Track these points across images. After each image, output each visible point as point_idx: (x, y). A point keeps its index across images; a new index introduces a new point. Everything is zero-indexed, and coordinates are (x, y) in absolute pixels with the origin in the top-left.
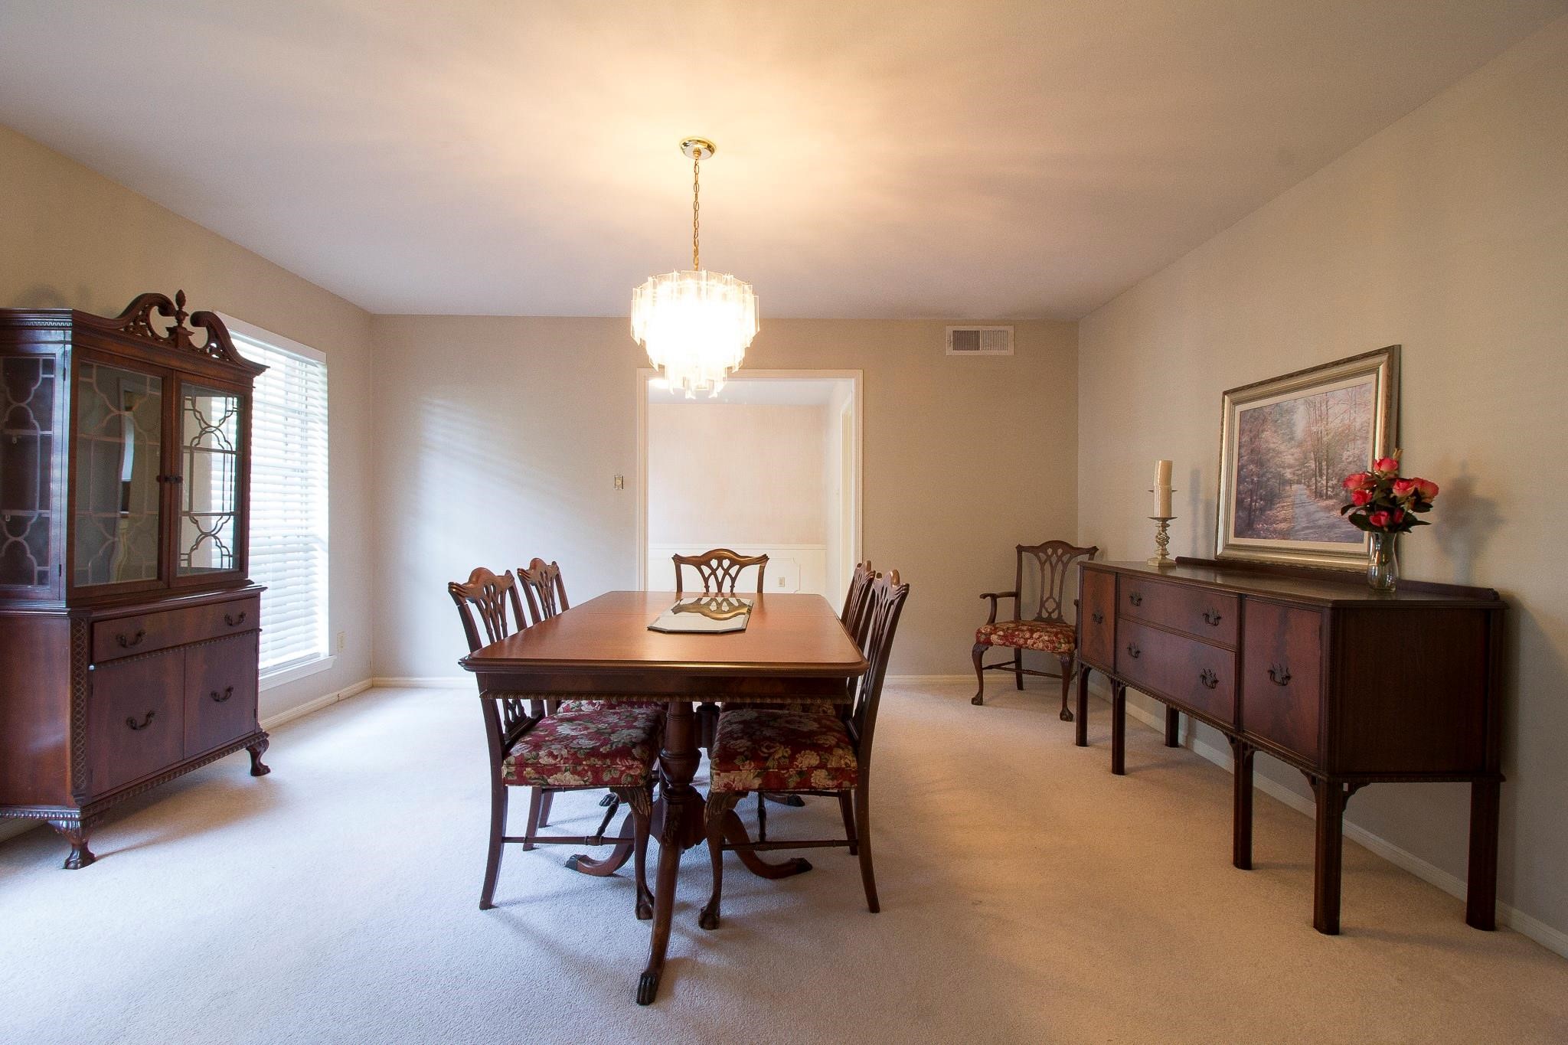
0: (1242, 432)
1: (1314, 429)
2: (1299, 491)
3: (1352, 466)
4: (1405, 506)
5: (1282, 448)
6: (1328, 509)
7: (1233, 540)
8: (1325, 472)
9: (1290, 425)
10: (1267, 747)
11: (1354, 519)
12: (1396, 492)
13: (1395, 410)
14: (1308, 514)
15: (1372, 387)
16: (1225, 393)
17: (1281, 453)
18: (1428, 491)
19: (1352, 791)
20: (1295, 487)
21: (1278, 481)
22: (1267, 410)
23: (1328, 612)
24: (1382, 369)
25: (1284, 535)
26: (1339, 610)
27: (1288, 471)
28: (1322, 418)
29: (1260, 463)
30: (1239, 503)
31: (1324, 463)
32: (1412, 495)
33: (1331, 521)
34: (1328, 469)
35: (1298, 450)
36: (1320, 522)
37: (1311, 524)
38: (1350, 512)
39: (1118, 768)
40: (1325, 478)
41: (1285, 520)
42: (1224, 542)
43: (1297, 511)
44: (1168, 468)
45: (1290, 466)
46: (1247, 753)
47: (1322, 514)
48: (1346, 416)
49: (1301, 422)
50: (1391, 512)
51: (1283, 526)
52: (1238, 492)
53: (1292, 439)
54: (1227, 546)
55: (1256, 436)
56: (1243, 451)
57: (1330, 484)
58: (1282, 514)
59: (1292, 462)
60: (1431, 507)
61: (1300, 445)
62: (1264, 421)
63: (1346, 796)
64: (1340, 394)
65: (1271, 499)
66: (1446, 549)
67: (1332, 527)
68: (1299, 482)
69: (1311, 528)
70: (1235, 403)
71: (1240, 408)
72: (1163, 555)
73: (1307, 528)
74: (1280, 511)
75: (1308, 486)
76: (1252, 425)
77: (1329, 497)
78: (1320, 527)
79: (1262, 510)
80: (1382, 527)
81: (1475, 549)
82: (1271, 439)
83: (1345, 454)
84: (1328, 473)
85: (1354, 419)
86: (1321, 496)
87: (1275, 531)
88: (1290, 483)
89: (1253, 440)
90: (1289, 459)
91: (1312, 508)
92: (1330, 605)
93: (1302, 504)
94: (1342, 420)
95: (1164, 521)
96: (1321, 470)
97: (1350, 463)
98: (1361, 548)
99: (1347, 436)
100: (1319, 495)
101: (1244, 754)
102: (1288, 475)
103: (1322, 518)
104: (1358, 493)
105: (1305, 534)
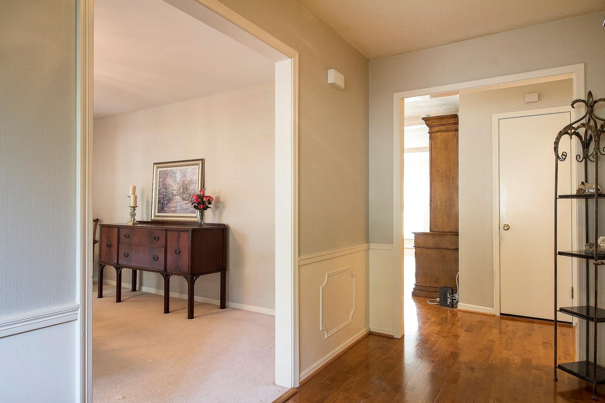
0: (160, 178)
1: (182, 179)
2: (178, 198)
3: (193, 191)
4: (206, 203)
5: (173, 184)
6: (187, 204)
7: (157, 214)
9: (175, 177)
10: (175, 274)
11: (195, 207)
12: (204, 200)
13: (203, 176)
14: (181, 205)
15: (197, 169)
16: (154, 164)
17: (172, 186)
18: (211, 199)
19: (196, 279)
20: (176, 197)
21: (172, 195)
22: (168, 171)
23: (190, 232)
24: (200, 165)
25: (174, 212)
26: (194, 231)
28: (184, 176)
29: (166, 189)
30: (159, 201)
31: (185, 190)
32: (208, 200)
33: (187, 207)
34: (186, 192)
36: (184, 208)
38: (193, 205)
39: (119, 300)
40: (185, 194)
41: (174, 207)
42: (154, 215)
43: (177, 204)
44: (134, 188)
45: (175, 190)
46: (168, 278)
48: (191, 176)
49: (178, 176)
50: (203, 205)
51: (173, 209)
52: (159, 198)
53: (176, 181)
54: (155, 216)
55: (165, 180)
56: (160, 184)
57: (187, 196)
58: (173, 205)
59: (176, 189)
60: (212, 203)
61: (178, 184)
62: (167, 175)
63: (195, 280)
64: (190, 170)
65: (169, 200)
66: (214, 215)
67: (187, 209)
68: (178, 195)
69: (182, 209)
70: (158, 168)
71: (159, 169)
72: (134, 220)
73: (180, 209)
74: (172, 204)
75: (181, 197)
76: (163, 177)
77: (186, 200)
78: (184, 209)
79: (167, 204)
80: (201, 209)
81: (221, 215)
82: (169, 181)
83: (191, 188)
85: (194, 177)
87: (171, 211)
88: (175, 195)
90: (175, 188)
91: (182, 203)
92: (191, 230)
93: (179, 202)
94: (190, 178)
95: (134, 208)
96: (184, 192)
97: (192, 190)
98: (195, 215)
99: (191, 182)
100: (183, 199)
101: (167, 278)
102: (175, 193)
103: (185, 206)
104: (196, 199)
105: (180, 211)
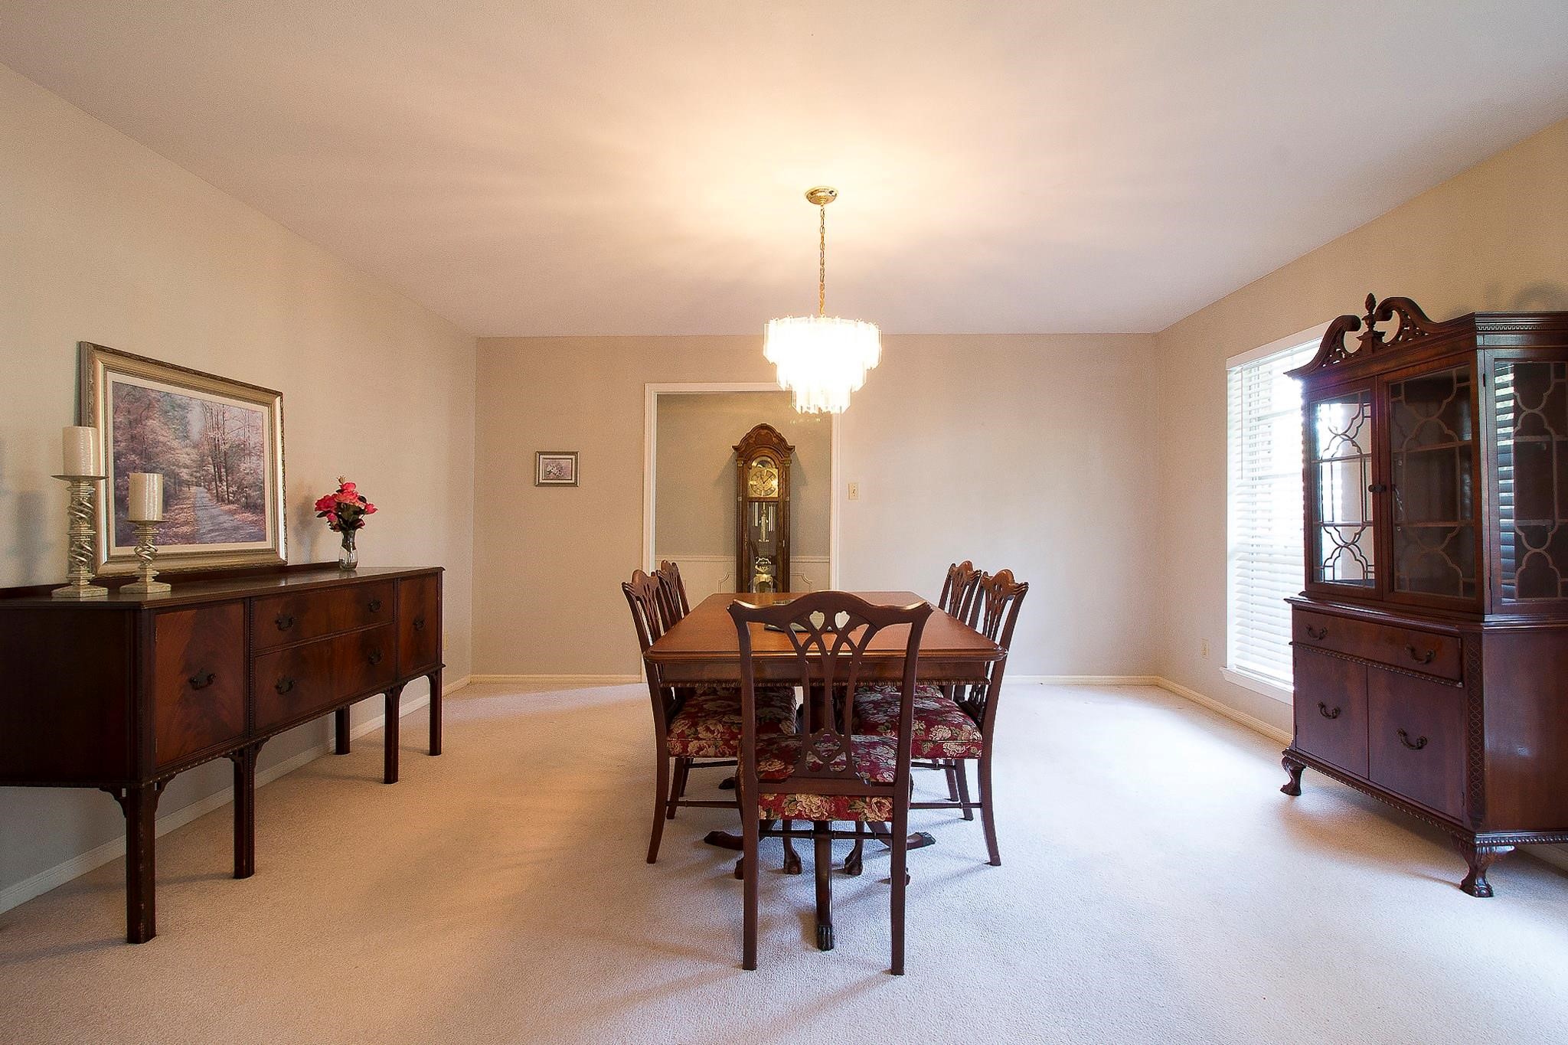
0: (116, 410)
1: (211, 434)
2: (199, 494)
3: (250, 478)
5: (175, 444)
6: (231, 512)
7: (117, 551)
8: (224, 478)
9: (184, 423)
14: (212, 517)
17: (174, 449)
20: (194, 489)
21: (172, 480)
22: (152, 397)
25: (189, 539)
27: (185, 470)
28: (218, 426)
29: (146, 455)
30: (119, 501)
31: (223, 470)
33: (235, 523)
34: (227, 476)
35: (195, 451)
36: (225, 524)
37: (217, 527)
40: (225, 483)
41: (186, 523)
42: (106, 553)
43: (200, 513)
45: (186, 467)
47: (226, 517)
48: (241, 432)
49: (196, 422)
51: (185, 529)
52: (118, 488)
53: (187, 437)
54: (110, 557)
55: (138, 421)
56: (120, 435)
57: (230, 490)
58: (182, 517)
59: (188, 462)
61: (196, 446)
62: (149, 406)
64: (234, 411)
67: (237, 528)
68: (198, 485)
69: (217, 530)
73: (212, 531)
74: (178, 514)
75: (209, 490)
76: (132, 407)
77: (230, 502)
78: (226, 529)
82: (158, 430)
83: (243, 466)
84: (227, 480)
85: (249, 437)
86: (223, 501)
87: (176, 535)
88: (188, 484)
89: (134, 424)
90: (184, 459)
91: (215, 512)
93: (205, 507)
94: (238, 435)
96: (220, 477)
97: (248, 474)
98: (266, 545)
99: (243, 449)
100: (220, 499)
102: (184, 474)
103: (227, 521)
105: (212, 537)
